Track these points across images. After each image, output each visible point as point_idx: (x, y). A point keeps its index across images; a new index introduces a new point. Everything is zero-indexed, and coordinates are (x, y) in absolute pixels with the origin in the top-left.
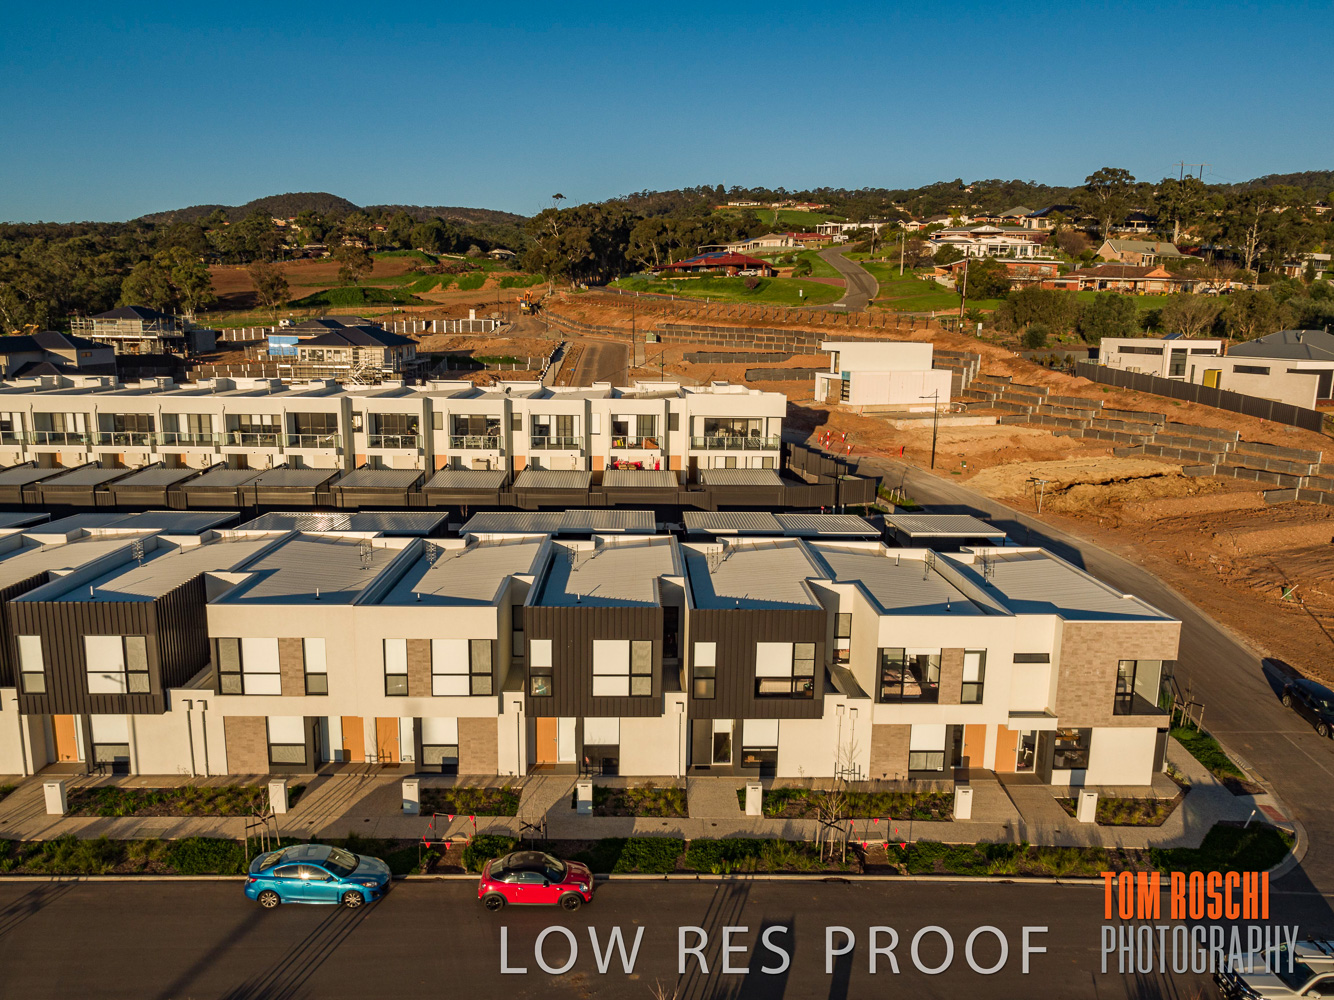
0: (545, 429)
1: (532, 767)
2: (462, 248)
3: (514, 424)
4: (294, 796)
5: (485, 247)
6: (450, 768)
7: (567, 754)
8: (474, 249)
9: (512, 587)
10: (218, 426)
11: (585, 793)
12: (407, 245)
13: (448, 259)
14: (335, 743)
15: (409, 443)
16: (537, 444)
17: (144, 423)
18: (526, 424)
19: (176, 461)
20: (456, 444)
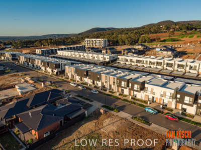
0: (192, 67)
1: (176, 108)
2: (191, 29)
3: (187, 66)
4: (150, 103)
5: (196, 29)
6: (166, 105)
7: (180, 108)
8: (194, 30)
9: (177, 88)
10: (148, 62)
11: (181, 112)
12: (181, 30)
13: (188, 32)
14: (155, 100)
15: (171, 67)
16: (190, 69)
17: (141, 61)
18: (189, 66)
19: (143, 66)
20: (178, 68)
